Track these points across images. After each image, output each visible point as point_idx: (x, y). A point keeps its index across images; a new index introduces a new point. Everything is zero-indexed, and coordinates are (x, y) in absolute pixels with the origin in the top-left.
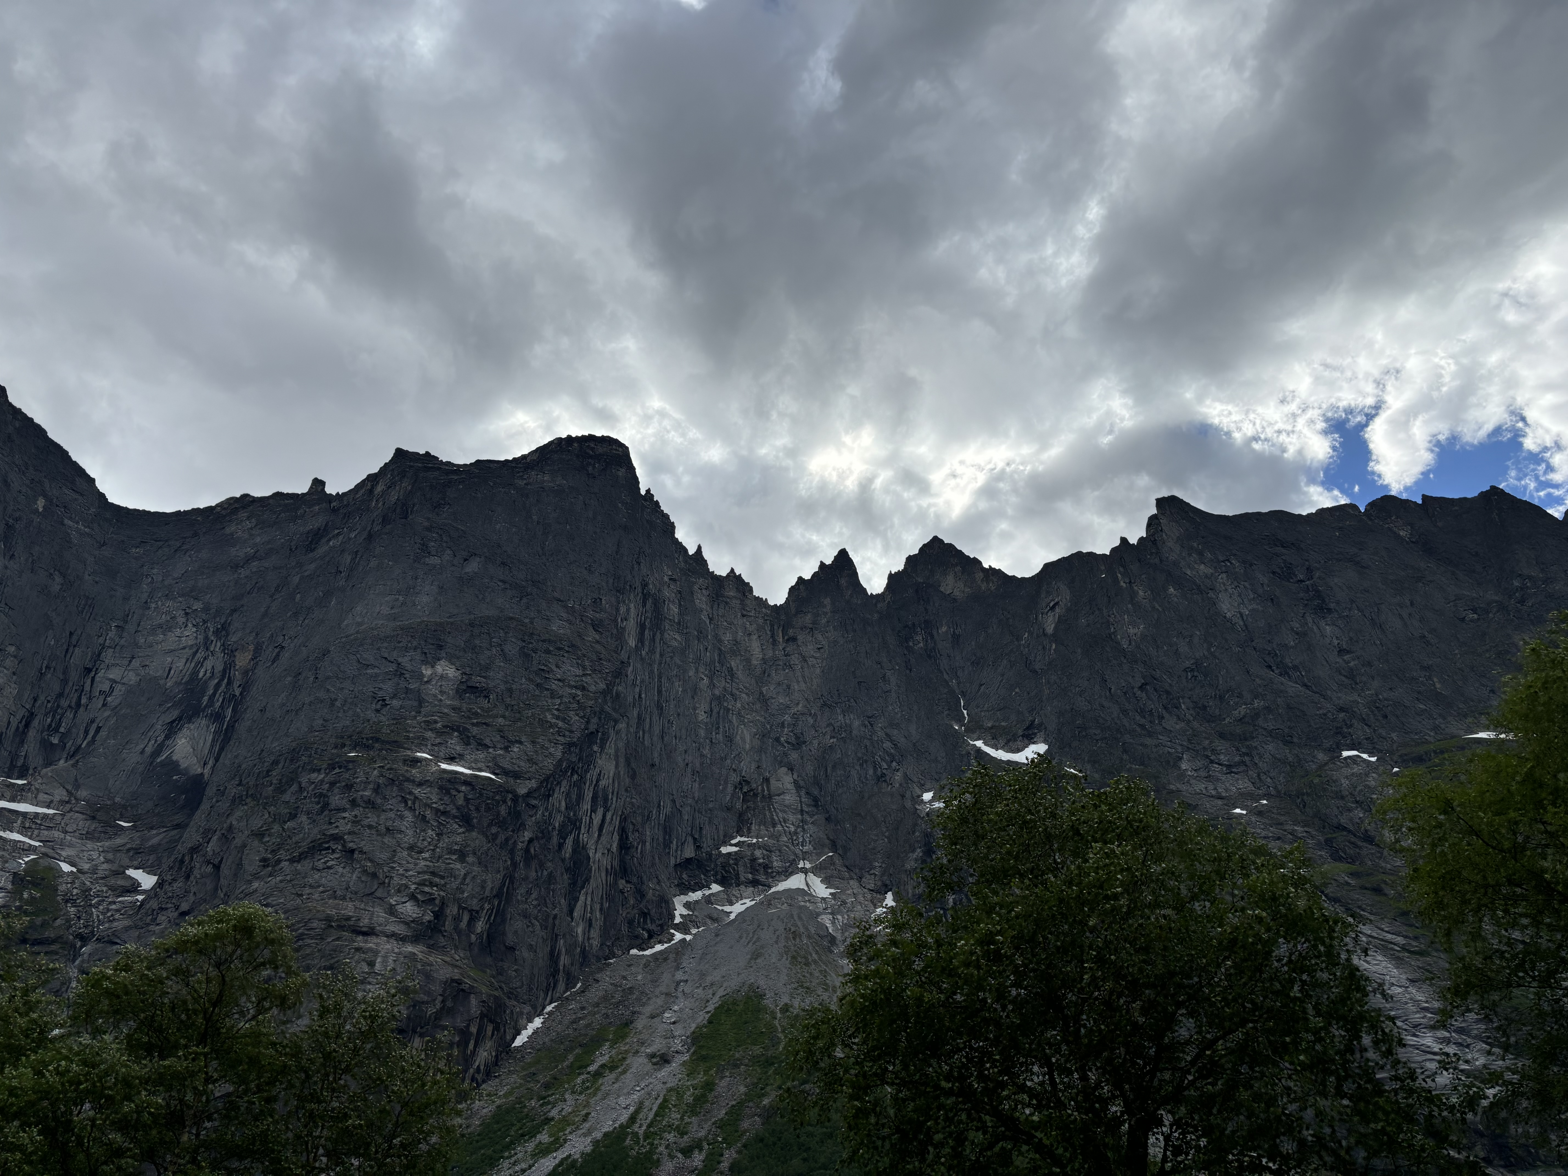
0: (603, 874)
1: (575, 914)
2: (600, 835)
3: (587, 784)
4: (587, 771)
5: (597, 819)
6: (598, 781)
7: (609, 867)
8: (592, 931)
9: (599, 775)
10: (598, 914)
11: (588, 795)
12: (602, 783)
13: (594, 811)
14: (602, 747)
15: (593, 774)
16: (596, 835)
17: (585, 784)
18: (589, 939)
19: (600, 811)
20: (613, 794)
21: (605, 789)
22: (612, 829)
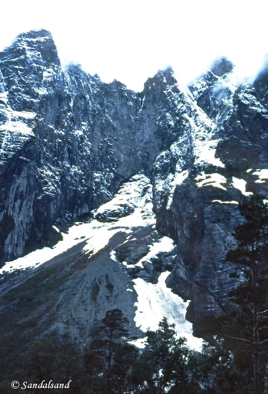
0: (24, 226)
1: (6, 243)
2: (20, 211)
3: (11, 191)
4: (10, 186)
5: (17, 204)
6: (18, 189)
7: (28, 222)
8: (18, 248)
9: (19, 186)
10: (21, 241)
11: (12, 196)
12: (20, 189)
13: (15, 200)
14: (19, 174)
15: (14, 187)
16: (18, 211)
17: (9, 191)
18: (16, 251)
19: (19, 201)
20: (26, 193)
21: (21, 192)
22: (28, 207)
